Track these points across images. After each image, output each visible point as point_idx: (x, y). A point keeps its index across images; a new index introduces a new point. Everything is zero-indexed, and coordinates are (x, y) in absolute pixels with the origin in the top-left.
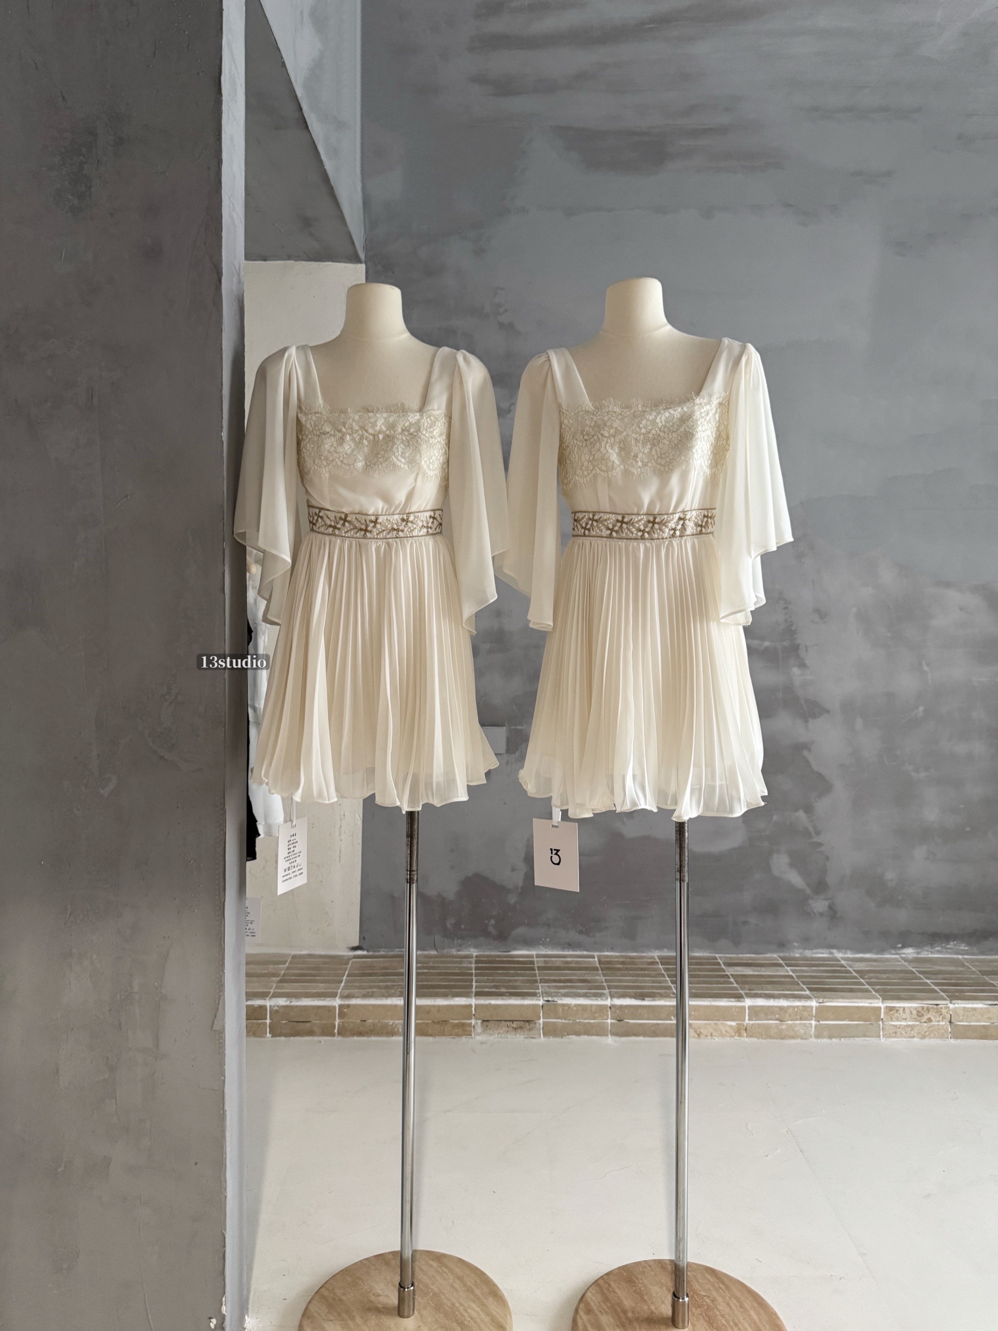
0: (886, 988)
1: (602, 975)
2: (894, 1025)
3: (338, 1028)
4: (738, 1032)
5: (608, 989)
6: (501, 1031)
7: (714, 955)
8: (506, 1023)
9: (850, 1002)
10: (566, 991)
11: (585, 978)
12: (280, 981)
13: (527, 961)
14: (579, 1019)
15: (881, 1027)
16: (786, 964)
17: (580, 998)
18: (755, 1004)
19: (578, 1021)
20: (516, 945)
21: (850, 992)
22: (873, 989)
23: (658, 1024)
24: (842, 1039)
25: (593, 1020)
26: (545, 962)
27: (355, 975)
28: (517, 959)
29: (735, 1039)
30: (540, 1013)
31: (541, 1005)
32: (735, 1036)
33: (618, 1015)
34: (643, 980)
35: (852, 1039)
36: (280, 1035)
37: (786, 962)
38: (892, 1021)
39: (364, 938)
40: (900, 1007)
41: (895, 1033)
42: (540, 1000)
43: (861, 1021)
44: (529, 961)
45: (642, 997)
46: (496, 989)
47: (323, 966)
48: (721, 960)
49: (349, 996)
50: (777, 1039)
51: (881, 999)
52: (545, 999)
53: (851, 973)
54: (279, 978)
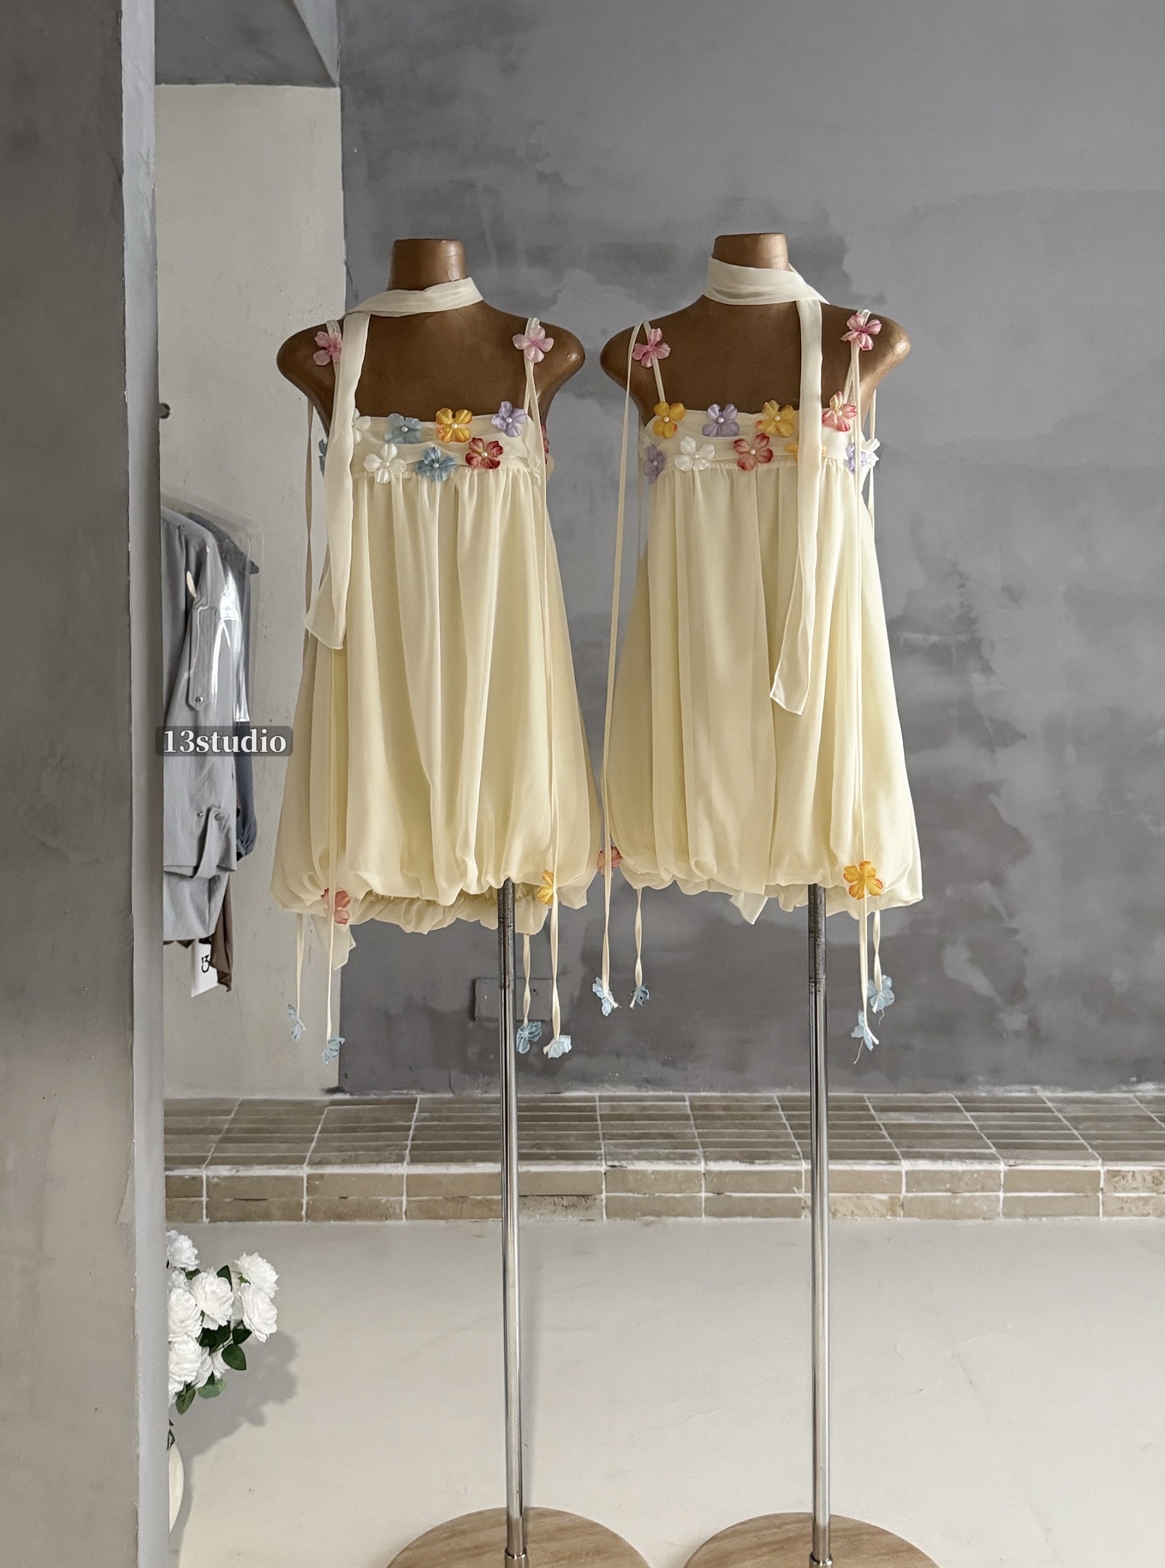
0: (1108, 1144)
1: (694, 1128)
2: (1118, 1198)
3: (307, 1208)
4: (890, 1209)
5: (703, 1148)
6: (545, 1211)
7: (860, 1094)
8: (552, 1198)
9: (1054, 1165)
10: (640, 1151)
11: (668, 1131)
12: (222, 1141)
13: (585, 1107)
14: (659, 1193)
15: (1101, 1200)
16: (965, 1107)
17: (662, 1163)
18: (915, 1169)
19: (657, 1194)
20: (570, 1084)
21: (1057, 1149)
22: (1092, 1146)
23: (774, 1199)
24: (1044, 1219)
25: (680, 1193)
26: (613, 1108)
27: (334, 1131)
28: (571, 1104)
29: (887, 1220)
30: (602, 1185)
31: (603, 1171)
32: (887, 1215)
33: (715, 1186)
34: (754, 1133)
35: (1057, 1218)
36: (222, 1221)
37: (964, 1104)
38: (1116, 1192)
39: (346, 1076)
40: (1129, 1172)
41: (1122, 1209)
42: (602, 1165)
43: (1071, 1192)
44: (589, 1106)
45: (750, 1158)
46: (539, 1149)
47: (284, 1117)
48: (870, 1102)
49: (321, 1163)
50: (948, 1219)
51: (1100, 1161)
52: (610, 1163)
53: (1061, 1121)
54: (220, 1136)
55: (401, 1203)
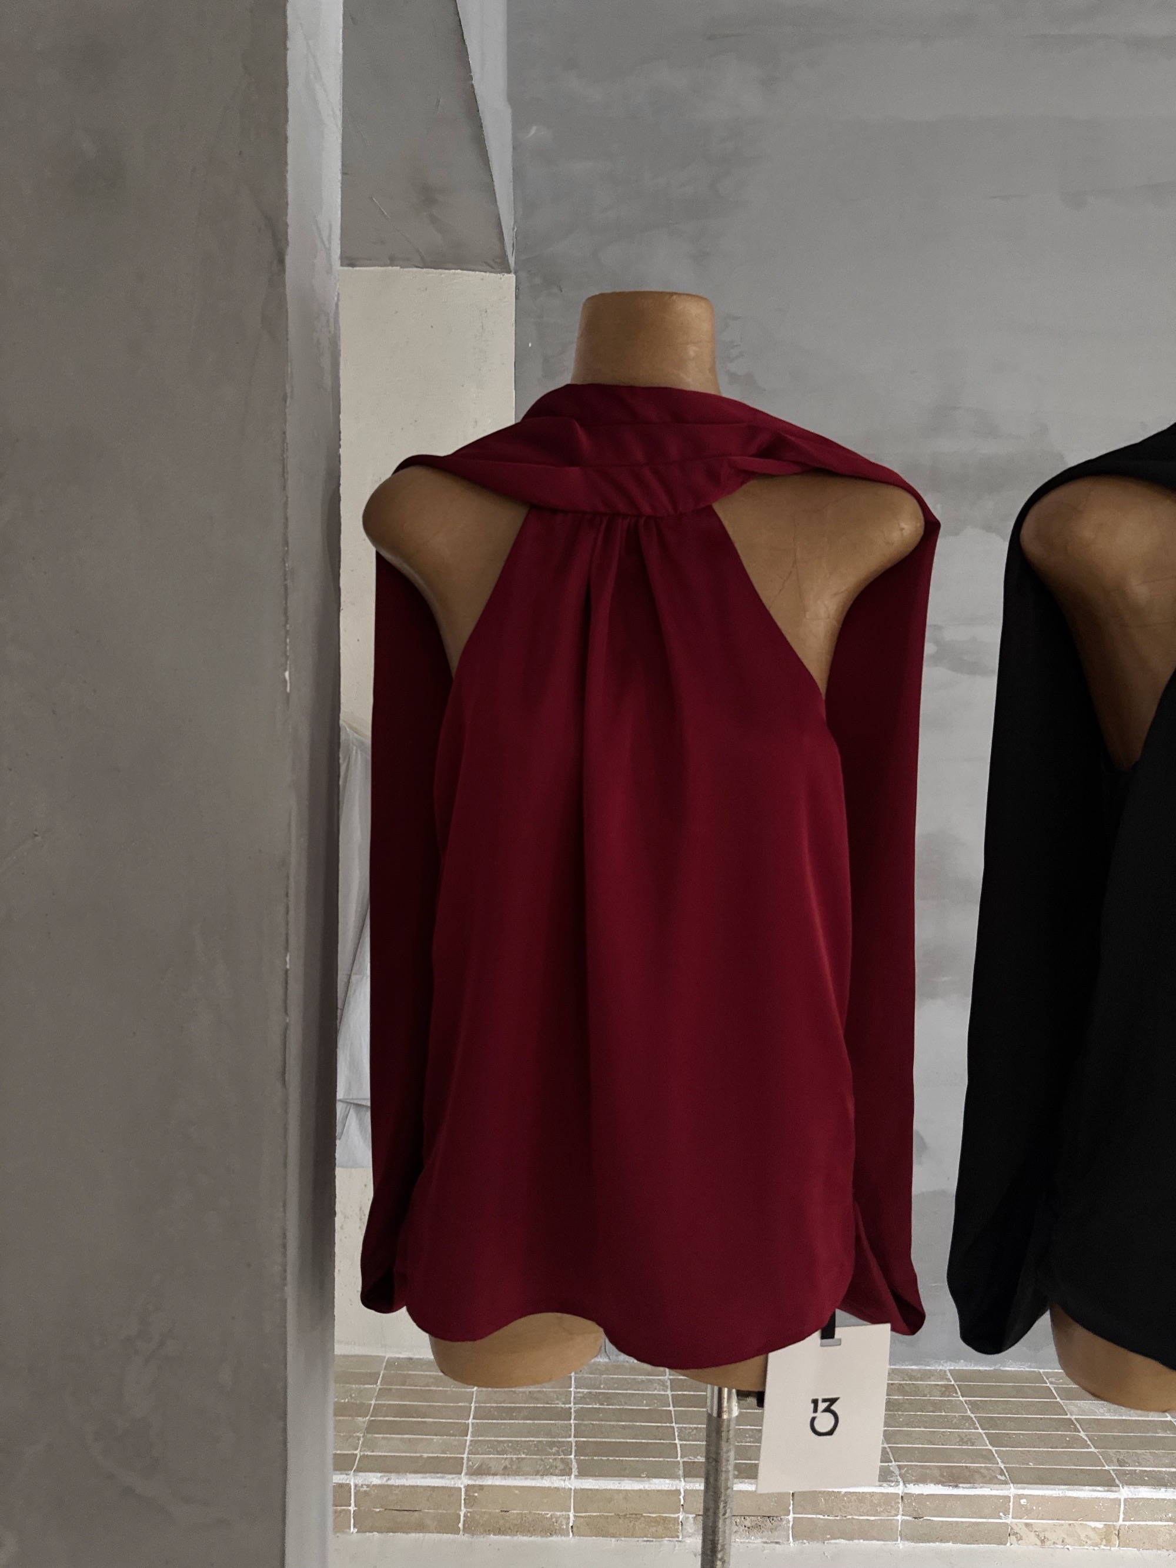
3: (465, 1521)
4: (1105, 1538)
5: (895, 1461)
8: (733, 1518)
14: (852, 1515)
18: (1135, 1497)
19: (849, 1517)
23: (978, 1524)
25: (874, 1516)
29: (1100, 1548)
30: (789, 1505)
32: (1101, 1544)
33: (914, 1510)
36: (371, 1531)
45: (953, 1478)
49: (480, 1471)
50: (1168, 1550)
54: (367, 1420)
55: (569, 1518)
